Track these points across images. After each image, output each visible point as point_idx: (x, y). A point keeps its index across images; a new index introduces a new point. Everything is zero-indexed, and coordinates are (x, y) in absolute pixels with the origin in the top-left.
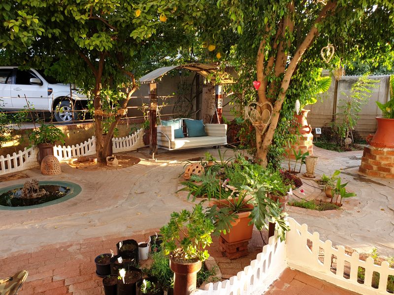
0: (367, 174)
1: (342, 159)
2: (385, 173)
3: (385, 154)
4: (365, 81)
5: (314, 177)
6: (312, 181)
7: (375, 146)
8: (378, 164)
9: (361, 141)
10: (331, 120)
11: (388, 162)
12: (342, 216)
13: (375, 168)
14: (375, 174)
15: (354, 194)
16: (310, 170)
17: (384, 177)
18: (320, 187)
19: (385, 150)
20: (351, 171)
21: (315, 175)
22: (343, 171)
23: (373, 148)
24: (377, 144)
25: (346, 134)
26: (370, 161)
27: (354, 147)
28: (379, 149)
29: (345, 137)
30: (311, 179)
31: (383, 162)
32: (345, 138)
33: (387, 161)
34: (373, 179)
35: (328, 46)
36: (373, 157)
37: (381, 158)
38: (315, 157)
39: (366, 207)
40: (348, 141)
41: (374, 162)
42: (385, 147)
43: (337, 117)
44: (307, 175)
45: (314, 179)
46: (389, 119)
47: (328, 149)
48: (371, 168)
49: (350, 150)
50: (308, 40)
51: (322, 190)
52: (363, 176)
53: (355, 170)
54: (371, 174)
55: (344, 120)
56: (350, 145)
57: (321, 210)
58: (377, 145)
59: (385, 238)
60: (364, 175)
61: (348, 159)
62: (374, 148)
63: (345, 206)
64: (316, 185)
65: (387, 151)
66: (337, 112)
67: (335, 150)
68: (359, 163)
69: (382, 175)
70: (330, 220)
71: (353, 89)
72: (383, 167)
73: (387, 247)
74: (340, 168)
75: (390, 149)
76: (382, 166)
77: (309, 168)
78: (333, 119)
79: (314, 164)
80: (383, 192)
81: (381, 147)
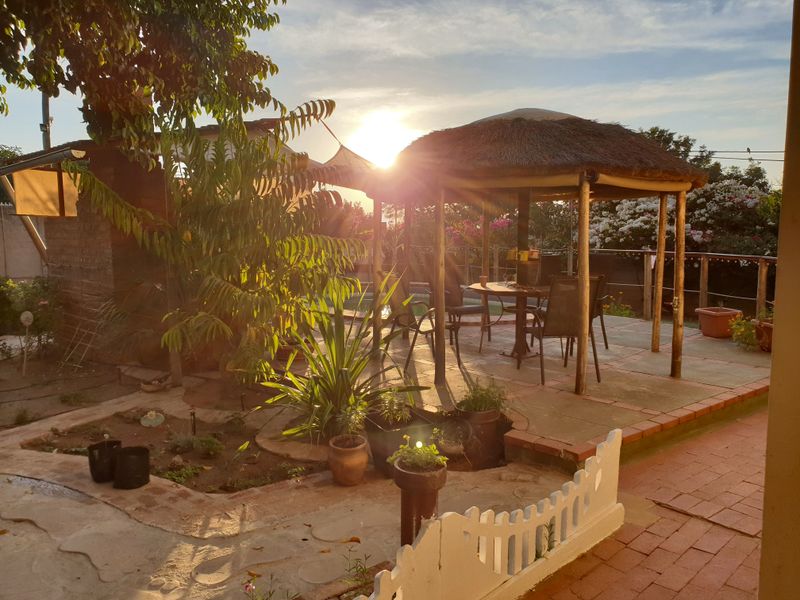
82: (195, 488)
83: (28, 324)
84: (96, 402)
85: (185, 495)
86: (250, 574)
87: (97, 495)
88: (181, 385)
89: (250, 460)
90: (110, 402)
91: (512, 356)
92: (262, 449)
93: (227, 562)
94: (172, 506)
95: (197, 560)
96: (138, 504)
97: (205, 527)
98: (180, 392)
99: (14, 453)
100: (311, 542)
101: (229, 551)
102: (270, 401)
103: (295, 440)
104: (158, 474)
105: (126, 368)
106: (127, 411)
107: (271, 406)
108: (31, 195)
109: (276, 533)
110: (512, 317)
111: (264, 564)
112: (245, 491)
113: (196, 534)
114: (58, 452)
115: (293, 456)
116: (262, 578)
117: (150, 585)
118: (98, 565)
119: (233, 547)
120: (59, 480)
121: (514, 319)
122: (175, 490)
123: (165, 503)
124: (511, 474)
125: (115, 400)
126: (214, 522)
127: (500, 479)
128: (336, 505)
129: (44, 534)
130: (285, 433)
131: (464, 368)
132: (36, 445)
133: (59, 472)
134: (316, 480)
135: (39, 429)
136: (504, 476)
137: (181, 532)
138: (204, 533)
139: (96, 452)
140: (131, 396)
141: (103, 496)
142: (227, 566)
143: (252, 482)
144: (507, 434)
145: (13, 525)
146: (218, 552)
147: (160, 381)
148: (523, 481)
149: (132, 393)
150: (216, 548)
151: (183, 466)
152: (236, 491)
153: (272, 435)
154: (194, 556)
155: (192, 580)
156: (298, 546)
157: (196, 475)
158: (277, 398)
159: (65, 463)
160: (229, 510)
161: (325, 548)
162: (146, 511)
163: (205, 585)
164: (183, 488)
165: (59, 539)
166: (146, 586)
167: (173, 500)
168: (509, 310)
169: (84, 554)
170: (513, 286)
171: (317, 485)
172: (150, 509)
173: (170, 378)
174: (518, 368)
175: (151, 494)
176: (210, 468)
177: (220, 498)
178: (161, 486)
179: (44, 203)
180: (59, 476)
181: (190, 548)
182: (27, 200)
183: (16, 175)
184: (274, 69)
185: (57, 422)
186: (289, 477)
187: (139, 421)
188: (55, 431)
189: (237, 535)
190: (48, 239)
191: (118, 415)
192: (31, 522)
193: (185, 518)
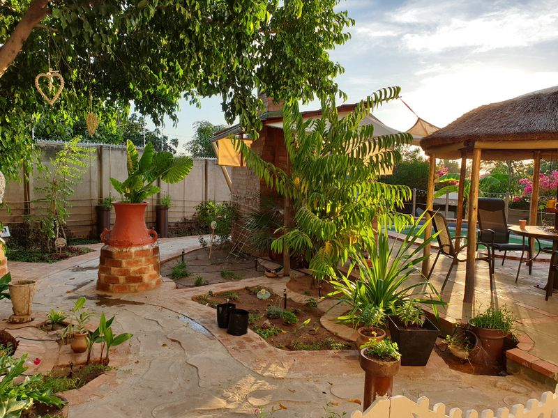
0: (112, 292)
1: (61, 273)
2: (136, 285)
3: (133, 257)
4: (75, 149)
5: (32, 320)
6: (30, 329)
7: (117, 246)
8: (126, 272)
9: (75, 240)
10: (23, 211)
11: (139, 268)
12: (119, 381)
13: (122, 279)
14: (123, 289)
15: (129, 335)
16: (23, 309)
17: (136, 291)
18: (50, 336)
19: (133, 250)
20: (85, 291)
21: (33, 315)
22: (72, 295)
23: (115, 250)
24: (119, 242)
25: (56, 232)
26: (114, 270)
27: (70, 250)
28: (125, 250)
29: (54, 236)
30: (27, 324)
31: (133, 269)
32: (54, 239)
33: (137, 266)
34: (123, 297)
35: (49, 74)
36: (118, 264)
37: (128, 263)
38: (29, 283)
39: (141, 349)
40: (60, 242)
41: (120, 271)
42: (131, 245)
43: (33, 205)
44: (16, 319)
45: (33, 323)
46: (130, 204)
47: (28, 261)
48: (117, 280)
49: (66, 257)
50: (10, 52)
51: (57, 341)
52: (106, 296)
53: (89, 289)
54: (117, 290)
55: (48, 210)
56: (63, 249)
57: (79, 385)
58: (121, 245)
59: (198, 395)
60: (108, 294)
61: (70, 272)
62: (117, 249)
63: (114, 361)
64: (42, 334)
65: (135, 252)
66: (32, 196)
67: (42, 260)
68: (94, 275)
69: (132, 289)
70: (105, 399)
71: (57, 160)
72: (134, 275)
73: (209, 411)
74: (66, 291)
75: (138, 248)
76: (132, 275)
77: (20, 305)
78: (26, 210)
79: (30, 295)
80: (148, 316)
81: (127, 247)
82: (271, 343)
83: (214, 228)
84: (239, 279)
85: (263, 346)
86: (281, 406)
87: (217, 335)
88: (289, 276)
89: (312, 332)
90: (245, 280)
91: (545, 289)
92: (322, 326)
93: (270, 394)
94: (253, 351)
95: (254, 388)
96: (235, 346)
97: (266, 369)
98: (287, 279)
99: (187, 302)
100: (328, 396)
101: (274, 387)
102: (330, 294)
103: (344, 324)
104: (254, 330)
105: (262, 260)
106: (253, 287)
107: (330, 298)
108: (227, 154)
109: (307, 384)
110: (549, 256)
111: (293, 402)
112: (298, 351)
113: (259, 372)
114: (209, 305)
115: (339, 335)
116: (287, 410)
117: (222, 396)
118: (201, 377)
119: (278, 386)
120: (201, 322)
121: (550, 258)
122: (259, 341)
123: (250, 349)
124: (505, 383)
125: (249, 279)
126: (273, 367)
127: (495, 386)
128: (355, 375)
129: (183, 351)
130: (339, 318)
131: (495, 293)
132: (199, 299)
133: (203, 317)
134: (347, 355)
135: (203, 290)
136: (499, 384)
137: (251, 368)
138: (263, 373)
139: (221, 309)
140: (258, 278)
141: (220, 336)
142: (269, 397)
143: (306, 346)
144: (509, 351)
145: (171, 342)
146: (268, 387)
147: (277, 272)
148: (516, 392)
149: (259, 276)
150: (267, 384)
151: (268, 328)
152: (294, 350)
153: (332, 318)
154: (253, 385)
155: (246, 399)
156: (318, 396)
157: (276, 335)
158: (335, 293)
159: (209, 313)
160: (285, 362)
161: (335, 402)
162: (237, 350)
163: (252, 405)
164: (264, 341)
165: (188, 356)
166: (220, 396)
167: (255, 347)
168: (546, 250)
169: (197, 368)
170: (552, 231)
171: (348, 358)
172: (241, 350)
173: (282, 270)
174: (547, 299)
175: (244, 341)
176: (285, 332)
177: (283, 353)
178: (251, 337)
179: (233, 158)
180: (202, 320)
181: (253, 379)
182: (225, 156)
183: (219, 141)
184: (342, 70)
185: (214, 288)
186: (330, 348)
187: (255, 294)
188: (210, 293)
189: (283, 378)
190: (232, 179)
191: (246, 288)
192: (179, 343)
193: (258, 360)
